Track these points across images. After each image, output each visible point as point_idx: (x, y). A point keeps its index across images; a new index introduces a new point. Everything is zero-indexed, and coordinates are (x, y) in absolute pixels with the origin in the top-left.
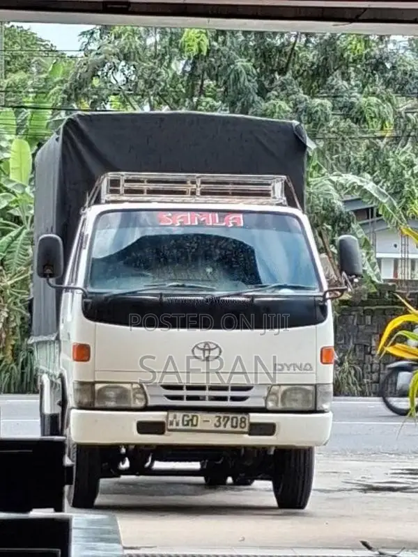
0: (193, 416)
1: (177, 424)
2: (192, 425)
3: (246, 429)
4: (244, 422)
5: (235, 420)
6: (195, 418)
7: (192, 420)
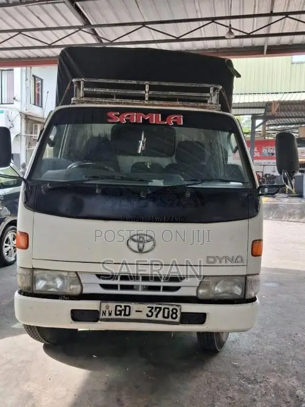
0: (125, 307)
1: (110, 314)
2: (125, 315)
3: (177, 320)
4: (176, 313)
5: (166, 311)
6: (128, 308)
7: (125, 310)
